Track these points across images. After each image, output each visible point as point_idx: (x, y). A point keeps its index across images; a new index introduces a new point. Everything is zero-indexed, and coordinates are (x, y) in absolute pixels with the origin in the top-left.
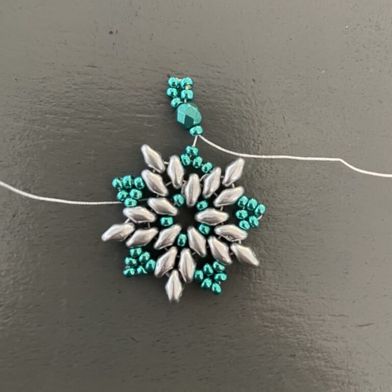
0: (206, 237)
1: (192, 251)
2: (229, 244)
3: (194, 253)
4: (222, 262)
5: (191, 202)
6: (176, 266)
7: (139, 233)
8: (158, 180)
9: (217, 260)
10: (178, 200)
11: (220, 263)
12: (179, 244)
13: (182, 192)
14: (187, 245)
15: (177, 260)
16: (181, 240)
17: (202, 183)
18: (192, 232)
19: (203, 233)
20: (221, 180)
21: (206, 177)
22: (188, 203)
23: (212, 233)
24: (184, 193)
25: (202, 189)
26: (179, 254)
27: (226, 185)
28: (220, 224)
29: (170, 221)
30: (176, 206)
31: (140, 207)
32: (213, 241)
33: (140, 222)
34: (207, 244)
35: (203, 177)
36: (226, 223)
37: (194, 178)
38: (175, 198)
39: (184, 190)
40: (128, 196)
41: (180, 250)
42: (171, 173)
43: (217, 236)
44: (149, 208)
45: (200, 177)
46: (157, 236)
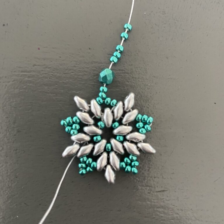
0: (122, 142)
1: (116, 152)
2: (136, 144)
3: (117, 153)
4: (134, 155)
5: (108, 125)
6: (108, 163)
7: (83, 148)
8: (87, 116)
9: (131, 154)
10: (101, 125)
11: (133, 155)
12: (107, 150)
14: (112, 150)
15: (108, 159)
16: (108, 147)
17: (113, 112)
18: (113, 141)
19: (120, 140)
21: (114, 108)
22: (107, 125)
23: (125, 139)
25: (114, 115)
26: (108, 155)
27: (127, 111)
29: (99, 138)
31: (80, 134)
32: (126, 144)
33: (82, 142)
35: (112, 109)
36: (131, 132)
37: (107, 111)
38: (99, 124)
39: (103, 119)
40: (72, 129)
41: (108, 153)
42: (93, 110)
43: (128, 141)
44: (85, 133)
45: (111, 109)
46: (94, 148)
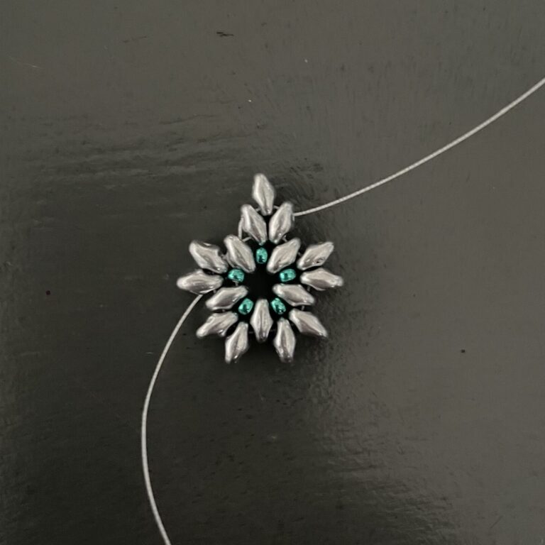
1: (299, 308)
10: (236, 277)
13: (233, 266)
14: (289, 307)
16: (277, 307)
19: (289, 281)
20: (260, 213)
22: (248, 271)
24: (235, 265)
26: (290, 321)
27: (270, 212)
28: (298, 257)
30: (240, 284)
34: (305, 286)
46: (251, 328)
